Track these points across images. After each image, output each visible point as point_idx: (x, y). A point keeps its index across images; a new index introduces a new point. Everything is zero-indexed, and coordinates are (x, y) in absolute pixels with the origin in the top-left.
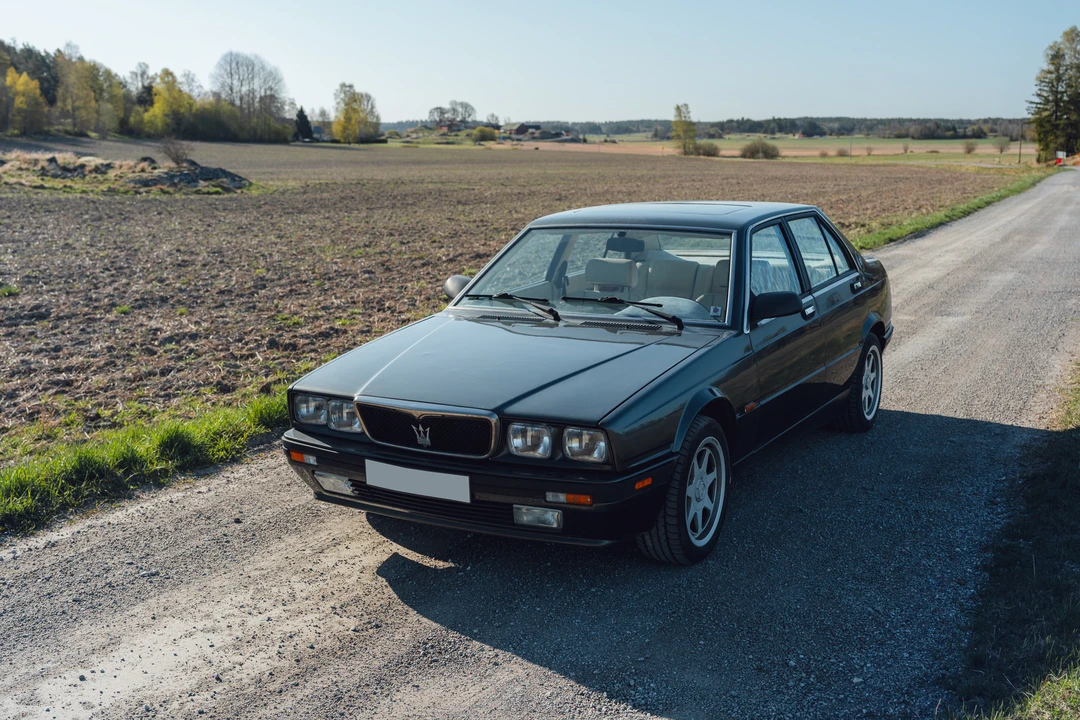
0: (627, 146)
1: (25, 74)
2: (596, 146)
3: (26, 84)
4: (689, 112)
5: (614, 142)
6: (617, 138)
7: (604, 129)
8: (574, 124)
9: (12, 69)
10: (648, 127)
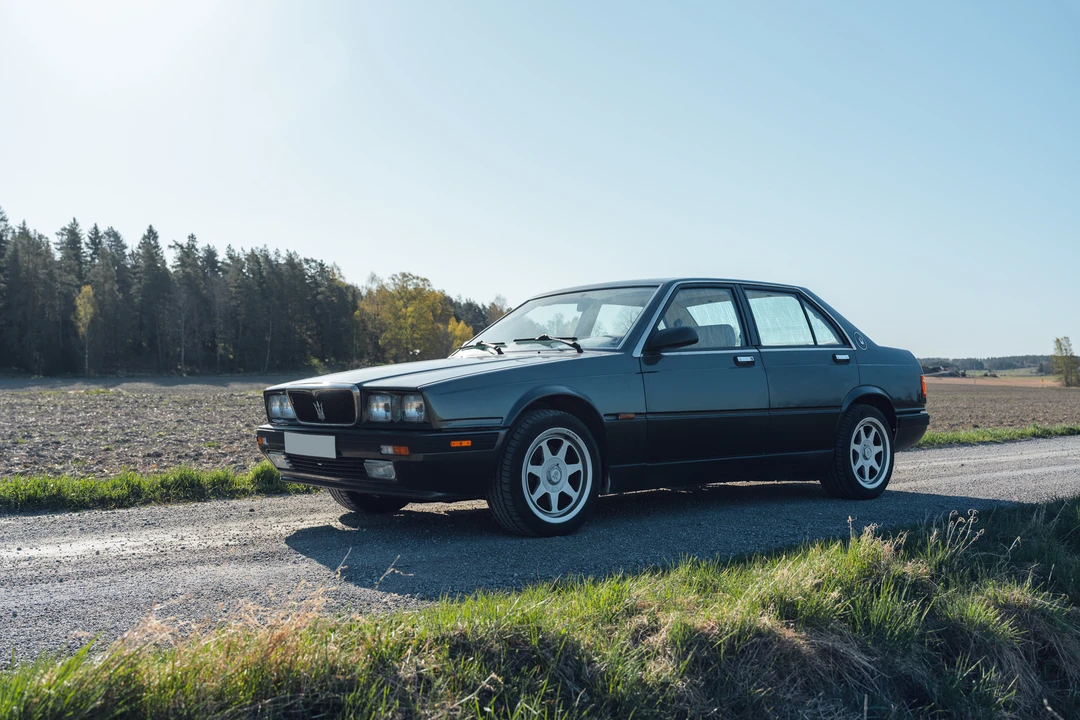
0: (1007, 379)
1: (462, 323)
2: (975, 380)
3: (463, 330)
4: (1070, 345)
5: (995, 376)
6: (999, 373)
7: (986, 365)
8: (955, 360)
9: (453, 318)
10: (1033, 363)
